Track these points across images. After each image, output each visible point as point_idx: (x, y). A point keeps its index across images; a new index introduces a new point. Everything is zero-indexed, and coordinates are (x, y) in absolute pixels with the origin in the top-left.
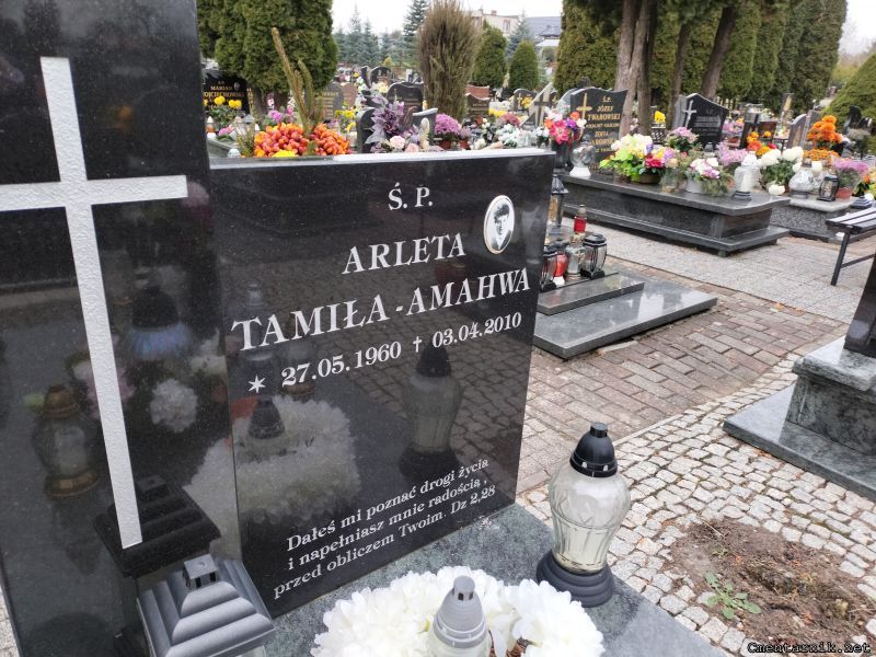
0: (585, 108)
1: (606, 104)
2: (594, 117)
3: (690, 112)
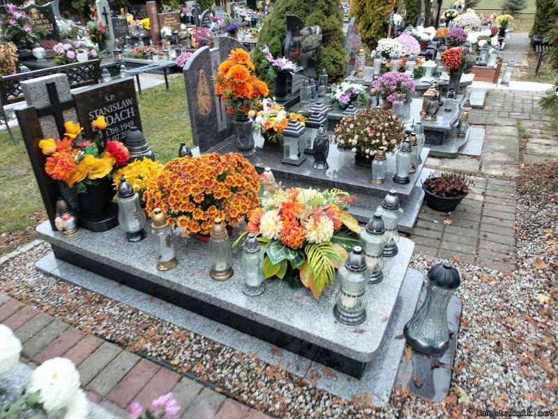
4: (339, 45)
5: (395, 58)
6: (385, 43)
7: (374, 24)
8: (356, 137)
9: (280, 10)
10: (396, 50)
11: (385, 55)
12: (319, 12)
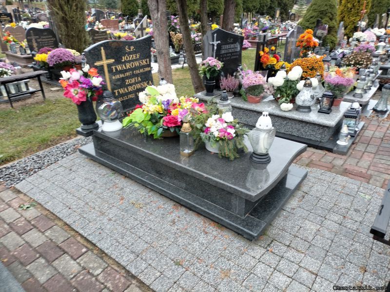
0: (105, 62)
1: (129, 53)
2: (119, 68)
3: (216, 43)
4: (334, 34)
5: (364, 41)
6: (357, 35)
7: (349, 27)
8: (354, 61)
9: (308, 18)
10: (364, 37)
11: (358, 40)
12: (327, 19)
